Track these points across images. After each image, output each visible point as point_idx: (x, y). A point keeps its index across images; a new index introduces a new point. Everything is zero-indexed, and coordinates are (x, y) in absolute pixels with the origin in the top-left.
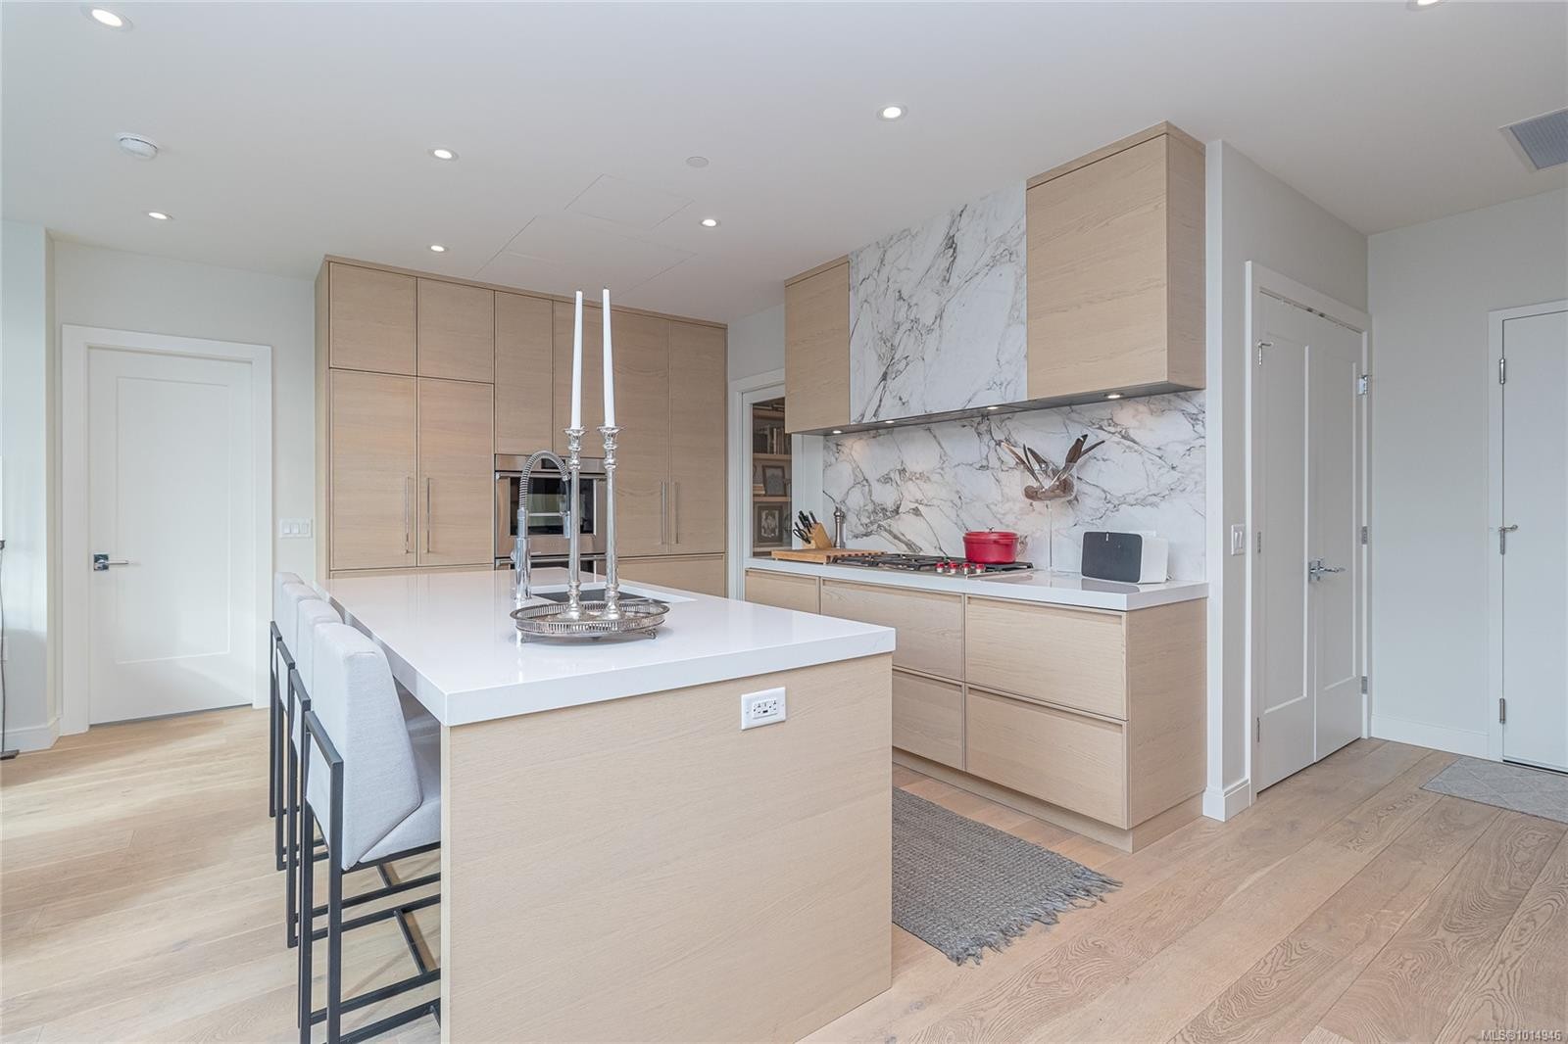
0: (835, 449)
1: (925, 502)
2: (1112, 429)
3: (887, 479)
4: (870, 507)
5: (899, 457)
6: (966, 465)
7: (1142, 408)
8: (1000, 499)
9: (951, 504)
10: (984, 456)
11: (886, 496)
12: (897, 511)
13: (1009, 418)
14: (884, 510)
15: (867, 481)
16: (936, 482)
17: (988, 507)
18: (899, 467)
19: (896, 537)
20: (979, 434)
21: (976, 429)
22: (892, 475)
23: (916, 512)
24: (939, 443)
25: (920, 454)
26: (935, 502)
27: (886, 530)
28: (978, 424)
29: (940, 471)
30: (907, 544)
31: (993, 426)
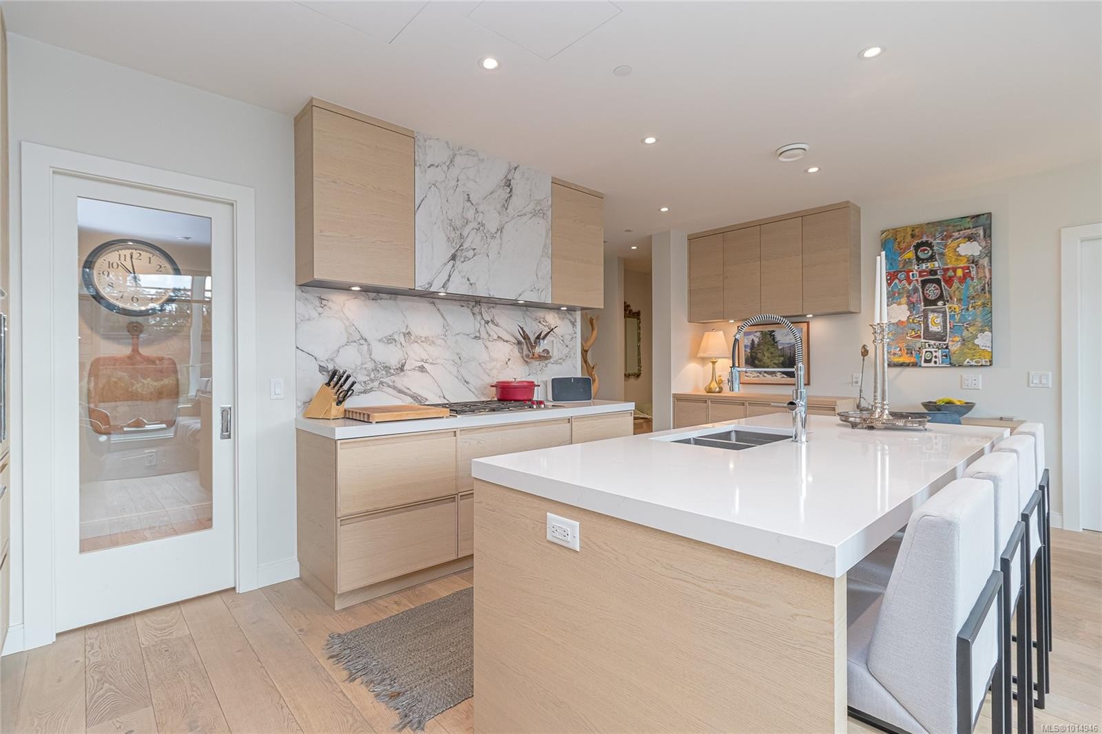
0: (318, 304)
1: (431, 361)
2: (544, 324)
3: (390, 340)
4: (370, 365)
5: (404, 322)
6: (464, 334)
7: (556, 315)
8: (488, 359)
9: (453, 363)
10: (477, 330)
11: (391, 355)
12: (402, 369)
13: (493, 307)
14: (387, 368)
15: (366, 340)
16: (439, 345)
17: (480, 364)
18: (404, 330)
19: (400, 391)
20: (474, 314)
21: (471, 310)
22: (396, 337)
23: (422, 369)
24: (442, 315)
25: (423, 321)
26: (439, 361)
27: (389, 386)
28: (473, 307)
29: (443, 337)
30: (412, 397)
31: (483, 310)
